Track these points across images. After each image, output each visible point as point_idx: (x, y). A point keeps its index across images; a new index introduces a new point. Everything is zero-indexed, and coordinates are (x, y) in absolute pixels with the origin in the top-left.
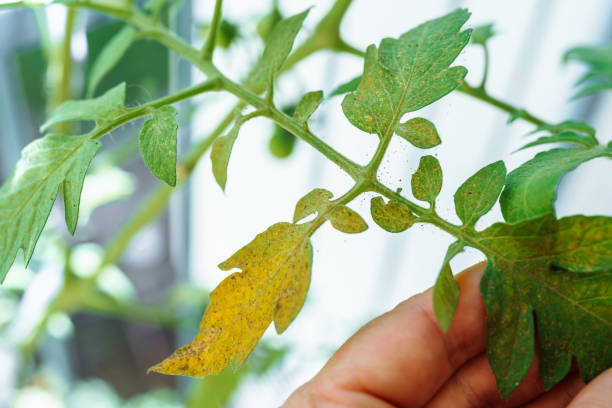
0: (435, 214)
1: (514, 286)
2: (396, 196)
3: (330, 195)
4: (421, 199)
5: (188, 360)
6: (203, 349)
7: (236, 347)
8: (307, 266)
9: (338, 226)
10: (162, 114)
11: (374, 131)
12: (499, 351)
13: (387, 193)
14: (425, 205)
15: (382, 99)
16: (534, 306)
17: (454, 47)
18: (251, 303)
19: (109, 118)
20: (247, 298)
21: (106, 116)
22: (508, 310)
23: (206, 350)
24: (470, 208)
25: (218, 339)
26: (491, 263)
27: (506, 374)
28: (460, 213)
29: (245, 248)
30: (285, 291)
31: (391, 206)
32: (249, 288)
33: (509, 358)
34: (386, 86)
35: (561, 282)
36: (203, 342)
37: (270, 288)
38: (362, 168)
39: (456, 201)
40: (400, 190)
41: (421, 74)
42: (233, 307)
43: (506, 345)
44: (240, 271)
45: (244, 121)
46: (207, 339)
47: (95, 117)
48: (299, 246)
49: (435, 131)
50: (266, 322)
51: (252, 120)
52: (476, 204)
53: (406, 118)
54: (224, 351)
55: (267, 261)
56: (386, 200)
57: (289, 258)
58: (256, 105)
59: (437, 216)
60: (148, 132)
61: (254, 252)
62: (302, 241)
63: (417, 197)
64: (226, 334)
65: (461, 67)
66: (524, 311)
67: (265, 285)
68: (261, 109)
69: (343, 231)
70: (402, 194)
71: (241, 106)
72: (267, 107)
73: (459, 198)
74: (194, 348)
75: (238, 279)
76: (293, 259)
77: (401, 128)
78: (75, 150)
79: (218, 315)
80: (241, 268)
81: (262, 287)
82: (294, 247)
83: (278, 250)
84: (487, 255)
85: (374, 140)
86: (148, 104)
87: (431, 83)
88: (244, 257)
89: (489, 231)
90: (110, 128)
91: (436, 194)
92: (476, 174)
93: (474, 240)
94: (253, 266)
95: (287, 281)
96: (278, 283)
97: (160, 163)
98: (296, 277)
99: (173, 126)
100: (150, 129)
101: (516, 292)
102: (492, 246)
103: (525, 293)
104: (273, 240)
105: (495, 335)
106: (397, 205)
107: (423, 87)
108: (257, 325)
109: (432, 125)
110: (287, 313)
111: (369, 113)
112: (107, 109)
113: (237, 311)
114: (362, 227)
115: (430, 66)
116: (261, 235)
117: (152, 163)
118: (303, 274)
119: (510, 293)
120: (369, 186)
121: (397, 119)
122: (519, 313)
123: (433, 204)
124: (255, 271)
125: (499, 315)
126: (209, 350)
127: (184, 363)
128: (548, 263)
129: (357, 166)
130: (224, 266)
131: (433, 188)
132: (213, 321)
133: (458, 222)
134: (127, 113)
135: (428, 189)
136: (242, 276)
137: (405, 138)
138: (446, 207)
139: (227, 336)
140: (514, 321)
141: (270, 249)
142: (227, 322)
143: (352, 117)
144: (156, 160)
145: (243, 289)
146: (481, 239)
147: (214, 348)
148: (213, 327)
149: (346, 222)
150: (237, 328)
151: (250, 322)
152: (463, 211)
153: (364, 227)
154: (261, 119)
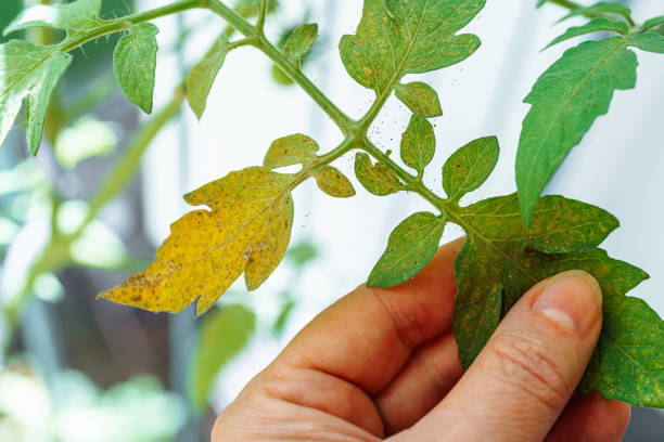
0: (421, 183)
1: (488, 266)
2: (384, 158)
3: (316, 147)
4: (410, 165)
5: (141, 291)
6: (159, 282)
7: (198, 289)
8: (286, 225)
9: (324, 187)
10: (141, 31)
11: (372, 87)
12: (464, 324)
13: (376, 153)
14: (414, 173)
15: (383, 51)
16: (504, 285)
17: (467, 8)
18: (218, 246)
19: (82, 29)
20: (214, 239)
21: (78, 26)
22: (479, 289)
23: (163, 284)
24: (457, 183)
25: (178, 276)
26: (469, 240)
27: (469, 347)
28: (447, 186)
29: (214, 183)
30: (258, 244)
31: (378, 168)
32: (217, 230)
33: (473, 332)
34: (390, 36)
35: (532, 264)
36: (159, 275)
37: (242, 237)
38: (353, 123)
39: (444, 173)
40: (389, 152)
41: (429, 31)
42: (196, 246)
43: (472, 319)
44: (210, 210)
45: (230, 49)
46: (164, 272)
47: (66, 27)
48: (279, 198)
49: (437, 100)
50: (234, 272)
51: (239, 48)
52: (464, 179)
53: (407, 79)
54: (184, 290)
55: (240, 205)
56: (374, 161)
57: (267, 208)
58: (245, 32)
59: (423, 187)
60: (124, 51)
61: (226, 191)
62: (283, 194)
63: (405, 162)
64: (186, 272)
65: (475, 37)
66: (494, 290)
67: (236, 231)
68: (250, 38)
69: (329, 193)
70: (390, 157)
71: (229, 32)
72: (256, 36)
73: (448, 171)
74: (149, 279)
75: (206, 217)
76: (270, 211)
77: (401, 89)
78: (42, 62)
79: (180, 250)
80: (210, 206)
81: (232, 232)
82: (273, 198)
83: (254, 197)
84: (466, 231)
85: (370, 96)
86: (125, 17)
87: (440, 46)
88: (213, 193)
89: (472, 208)
90: (81, 41)
91: (426, 163)
92: (467, 145)
93: (455, 215)
94: (224, 207)
95: (262, 234)
96: (251, 233)
97: (135, 86)
98: (272, 232)
99: (153, 46)
100: (127, 47)
101: (489, 271)
102: (473, 222)
103: (497, 273)
104: (249, 183)
105: (463, 309)
106: (386, 169)
107: (431, 48)
108: (224, 272)
109: (434, 93)
110: (260, 269)
111: (369, 65)
112: (80, 19)
113: (201, 250)
114: (349, 192)
115: (440, 24)
116: (234, 173)
117: (126, 85)
118: (281, 232)
119: (484, 272)
120: (358, 143)
121: (398, 78)
122: (488, 292)
123: (421, 173)
124: (226, 213)
125: (470, 292)
126: (166, 285)
127: (137, 293)
128: (524, 245)
129: (347, 119)
130: (190, 198)
131: (424, 156)
132: (173, 256)
133: (443, 195)
134: (102, 25)
135: (418, 155)
136: (210, 215)
137: (404, 103)
138: (433, 177)
139: (187, 275)
140: (483, 300)
141: (245, 193)
142: (188, 259)
143: (351, 67)
144: (131, 83)
145: (210, 229)
146: (462, 215)
147: (172, 285)
148: (173, 261)
149: (333, 184)
150: (200, 269)
151: (216, 267)
152: (450, 185)
153: (351, 192)
154: (249, 48)
